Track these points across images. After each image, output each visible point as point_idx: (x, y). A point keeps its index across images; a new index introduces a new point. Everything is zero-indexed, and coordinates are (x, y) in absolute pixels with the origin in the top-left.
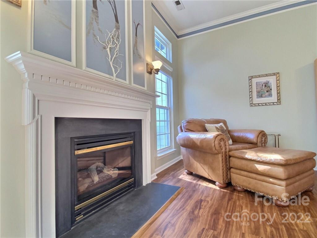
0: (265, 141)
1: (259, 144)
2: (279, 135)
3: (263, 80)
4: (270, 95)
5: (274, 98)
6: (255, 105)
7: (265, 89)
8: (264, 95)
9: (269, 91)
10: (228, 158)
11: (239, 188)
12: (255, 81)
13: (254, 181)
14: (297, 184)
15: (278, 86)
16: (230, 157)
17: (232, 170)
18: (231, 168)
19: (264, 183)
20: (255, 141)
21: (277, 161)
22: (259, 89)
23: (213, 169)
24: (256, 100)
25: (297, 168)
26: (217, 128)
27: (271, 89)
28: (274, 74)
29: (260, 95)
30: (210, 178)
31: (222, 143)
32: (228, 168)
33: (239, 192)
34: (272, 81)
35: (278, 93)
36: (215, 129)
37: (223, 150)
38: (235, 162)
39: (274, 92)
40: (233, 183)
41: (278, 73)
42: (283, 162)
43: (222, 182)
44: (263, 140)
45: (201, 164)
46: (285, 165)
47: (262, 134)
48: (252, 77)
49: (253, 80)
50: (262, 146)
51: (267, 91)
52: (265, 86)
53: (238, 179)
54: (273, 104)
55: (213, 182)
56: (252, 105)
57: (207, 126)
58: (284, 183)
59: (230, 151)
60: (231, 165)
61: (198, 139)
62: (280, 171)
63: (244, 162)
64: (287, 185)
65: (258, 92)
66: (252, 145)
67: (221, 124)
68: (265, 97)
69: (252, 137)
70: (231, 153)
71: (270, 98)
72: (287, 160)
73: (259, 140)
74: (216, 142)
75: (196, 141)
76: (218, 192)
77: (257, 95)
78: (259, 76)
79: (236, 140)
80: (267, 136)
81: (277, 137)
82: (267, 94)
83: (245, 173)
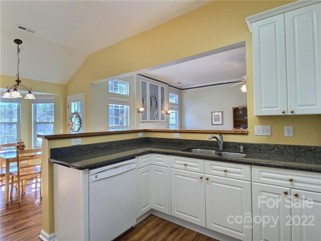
3: (217, 113)
6: (213, 125)
9: (219, 119)
12: (214, 114)
15: (222, 117)
22: (215, 118)
24: (214, 123)
29: (215, 121)
34: (220, 114)
35: (222, 120)
41: (222, 112)
48: (213, 112)
52: (218, 117)
56: (212, 124)
71: (219, 122)
78: (215, 112)
82: (218, 120)
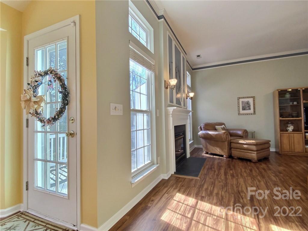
0: (247, 135)
1: (244, 137)
2: (254, 132)
3: (246, 100)
4: (250, 109)
5: (252, 111)
6: (241, 114)
7: (247, 106)
8: (246, 109)
9: (249, 107)
10: (230, 143)
11: (235, 158)
12: (241, 100)
13: (243, 153)
14: (261, 153)
15: (254, 104)
16: (231, 143)
17: (232, 149)
18: (232, 148)
19: (248, 153)
20: (242, 135)
21: (253, 144)
22: (243, 105)
23: (222, 149)
24: (242, 112)
25: (261, 147)
26: (222, 128)
27: (250, 106)
28: (252, 97)
29: (244, 109)
30: (220, 154)
31: (227, 136)
32: (230, 148)
33: (236, 159)
34: (251, 101)
35: (254, 108)
36: (221, 129)
37: (228, 139)
38: (233, 145)
39: (252, 107)
40: (233, 155)
41: (254, 97)
42: (255, 144)
43: (227, 155)
44: (246, 134)
45: (215, 147)
46: (256, 145)
47: (245, 132)
48: (240, 98)
49: (240, 99)
50: (245, 138)
51: (248, 107)
52: (247, 104)
53: (235, 153)
54: (251, 114)
55: (222, 156)
56: (239, 114)
57: (217, 127)
58: (255, 152)
59: (230, 140)
60: (232, 147)
61: (214, 134)
62: (254, 148)
63: (238, 145)
64: (257, 154)
65: (243, 107)
66: (241, 137)
67: (223, 126)
68: (247, 110)
69: (240, 133)
70: (231, 141)
71: (249, 111)
72: (257, 143)
73: (244, 135)
74: (225, 136)
75: (213, 136)
76: (225, 160)
77: (242, 109)
78: (243, 98)
79: (232, 135)
80: (248, 133)
81: (253, 133)
82: (248, 108)
83: (239, 150)
